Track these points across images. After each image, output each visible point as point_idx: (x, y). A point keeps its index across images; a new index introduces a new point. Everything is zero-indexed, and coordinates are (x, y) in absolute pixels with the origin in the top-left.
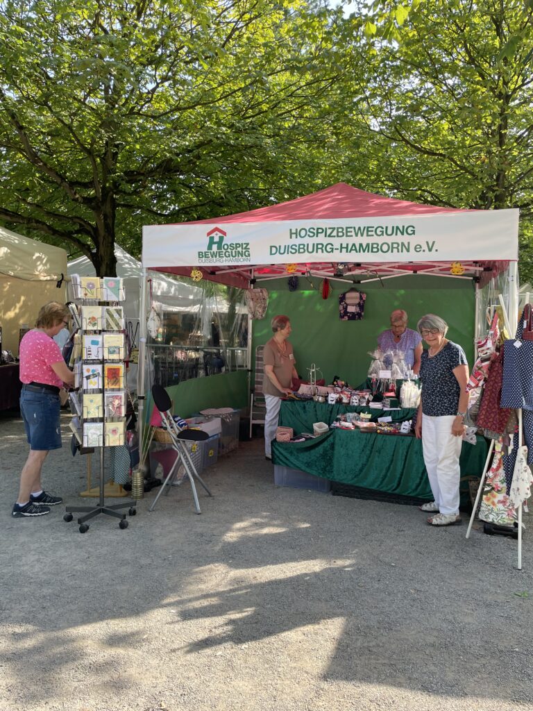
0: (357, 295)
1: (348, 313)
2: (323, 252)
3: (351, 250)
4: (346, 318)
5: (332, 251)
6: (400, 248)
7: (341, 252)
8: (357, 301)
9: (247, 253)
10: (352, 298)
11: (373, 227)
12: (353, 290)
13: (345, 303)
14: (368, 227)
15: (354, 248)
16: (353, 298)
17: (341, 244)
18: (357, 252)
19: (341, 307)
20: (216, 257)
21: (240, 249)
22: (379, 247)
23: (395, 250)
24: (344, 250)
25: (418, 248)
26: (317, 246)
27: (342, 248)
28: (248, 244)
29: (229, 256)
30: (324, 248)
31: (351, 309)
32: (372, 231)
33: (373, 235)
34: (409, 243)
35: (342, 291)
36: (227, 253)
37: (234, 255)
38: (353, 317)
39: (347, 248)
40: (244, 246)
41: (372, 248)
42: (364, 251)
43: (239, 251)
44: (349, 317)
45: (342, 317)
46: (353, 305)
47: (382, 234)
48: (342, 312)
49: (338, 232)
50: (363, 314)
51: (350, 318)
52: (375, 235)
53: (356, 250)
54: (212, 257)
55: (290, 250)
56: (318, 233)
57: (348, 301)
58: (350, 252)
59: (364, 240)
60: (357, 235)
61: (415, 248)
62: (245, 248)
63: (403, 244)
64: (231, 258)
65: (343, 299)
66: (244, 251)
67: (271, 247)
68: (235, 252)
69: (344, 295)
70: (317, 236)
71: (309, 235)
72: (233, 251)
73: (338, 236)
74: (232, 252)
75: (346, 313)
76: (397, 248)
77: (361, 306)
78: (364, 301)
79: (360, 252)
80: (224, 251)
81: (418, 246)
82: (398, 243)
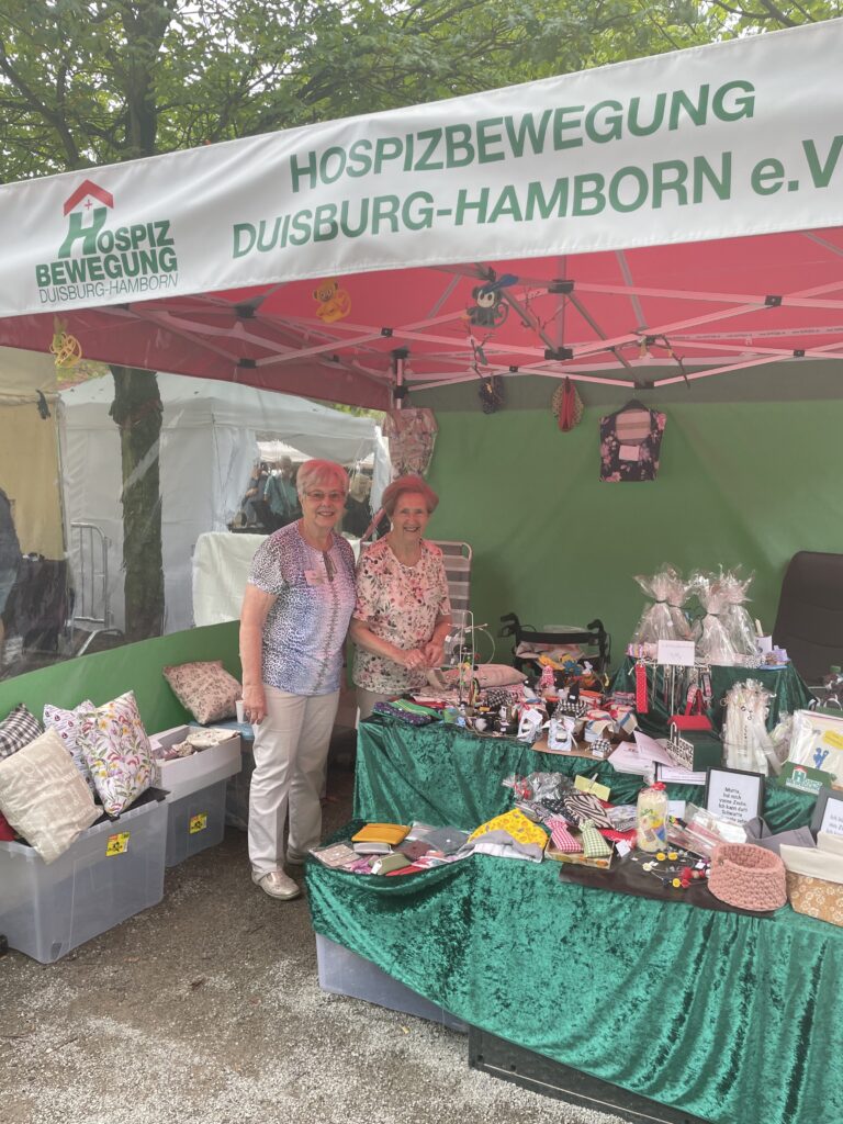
0: (644, 417)
1: (622, 462)
2: (395, 229)
3: (499, 210)
4: (617, 475)
5: (428, 221)
6: (689, 184)
7: (459, 221)
8: (643, 433)
9: (167, 257)
10: (632, 426)
11: (581, 109)
12: (634, 405)
13: (615, 439)
14: (560, 112)
15: (507, 205)
16: (634, 424)
17: (463, 194)
18: (518, 218)
19: (605, 450)
20: (83, 279)
21: (145, 246)
22: (605, 192)
23: (670, 196)
24: (471, 215)
25: (768, 177)
26: (376, 208)
27: (463, 204)
28: (165, 225)
29: (119, 274)
30: (399, 214)
31: (629, 454)
32: (576, 124)
33: (578, 142)
34: (727, 158)
35: (609, 410)
36: (112, 264)
37: (132, 268)
38: (635, 472)
39: (482, 206)
40: (157, 232)
41: (580, 195)
42: (545, 213)
43: (143, 253)
44: (623, 473)
45: (606, 473)
46: (633, 443)
47: (617, 133)
48: (607, 461)
49: (451, 147)
50: (657, 465)
51: (626, 477)
52: (587, 139)
53: (515, 211)
54: (74, 280)
55: (292, 231)
56: (380, 156)
57: (622, 435)
58: (493, 219)
59: (549, 168)
60: (518, 151)
61: (757, 177)
62: (162, 241)
63: (701, 164)
64: (126, 277)
65: (609, 427)
66: (158, 249)
67: (238, 228)
68: (134, 255)
69: (613, 418)
70: (378, 170)
71: (350, 169)
72: (129, 254)
73: (452, 163)
74: (124, 256)
75: (616, 462)
76: (678, 185)
77: (652, 445)
78: (660, 432)
79: (529, 217)
80: (103, 256)
81: (769, 170)
82: (681, 167)
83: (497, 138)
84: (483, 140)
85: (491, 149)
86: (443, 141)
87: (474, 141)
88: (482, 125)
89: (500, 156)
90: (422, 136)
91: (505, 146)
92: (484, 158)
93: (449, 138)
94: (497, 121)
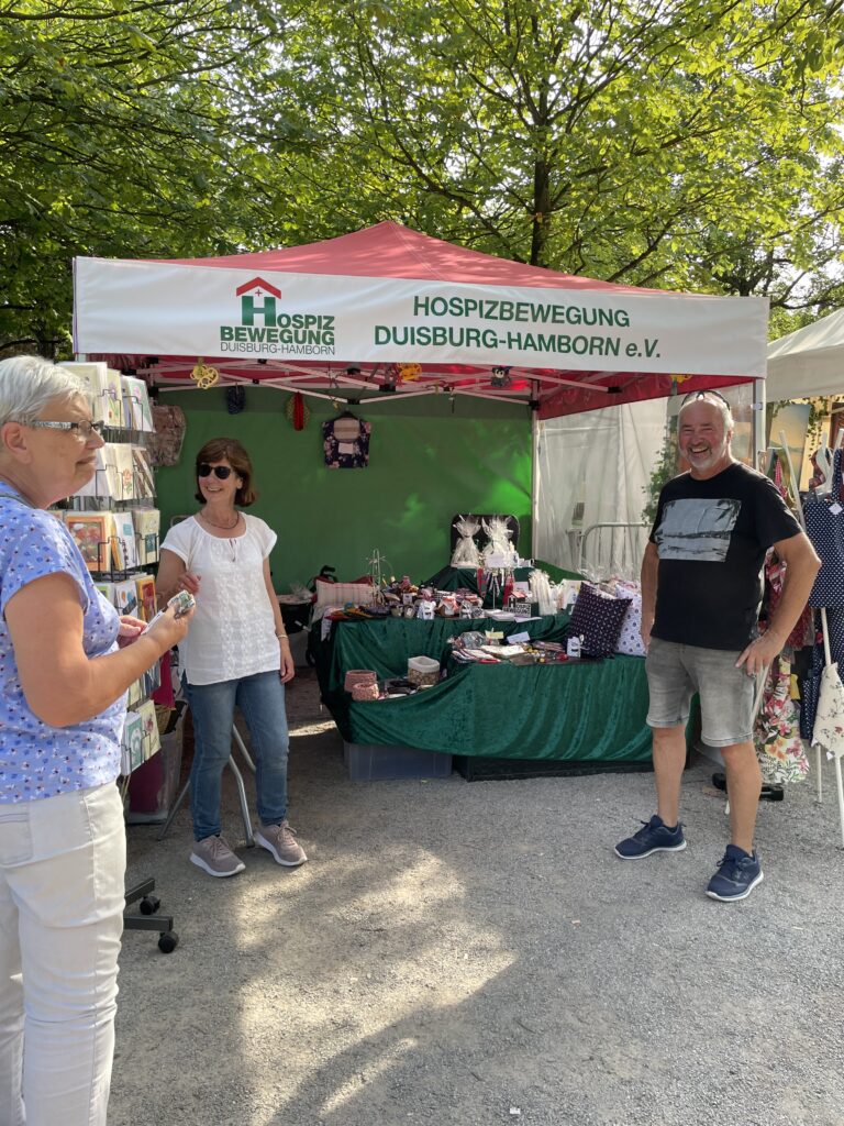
0: (355, 424)
1: (340, 455)
2: (479, 345)
4: (336, 463)
7: (510, 347)
8: (355, 435)
9: (328, 337)
10: (347, 429)
11: (562, 307)
12: (347, 415)
13: (334, 438)
14: (555, 307)
15: (530, 342)
17: (509, 334)
19: (327, 446)
21: (314, 328)
22: (571, 344)
24: (515, 344)
25: (631, 350)
26: (468, 334)
27: (510, 340)
29: (290, 341)
30: (480, 338)
31: (346, 449)
32: (562, 314)
33: (562, 322)
34: (619, 340)
37: (300, 338)
38: (348, 462)
39: (519, 340)
41: (560, 344)
42: (547, 349)
43: (311, 332)
44: (340, 462)
45: (329, 462)
46: (348, 442)
48: (329, 453)
49: (502, 311)
50: (367, 457)
51: (343, 465)
54: (253, 339)
55: (417, 336)
56: (468, 309)
57: (339, 435)
58: (525, 348)
60: (535, 319)
61: (628, 349)
63: (609, 341)
64: (295, 344)
65: (329, 430)
66: (322, 331)
67: (378, 328)
68: (304, 332)
69: (331, 423)
70: (467, 315)
71: (451, 312)
72: (300, 331)
73: (502, 318)
74: (296, 332)
75: (336, 454)
76: (600, 347)
77: (363, 444)
78: (368, 435)
81: (632, 347)
82: (602, 340)
83: (526, 312)
85: (522, 316)
87: (514, 311)
88: (519, 304)
89: (526, 320)
90: (487, 302)
91: (529, 316)
92: (518, 319)
93: (502, 307)
94: (527, 305)
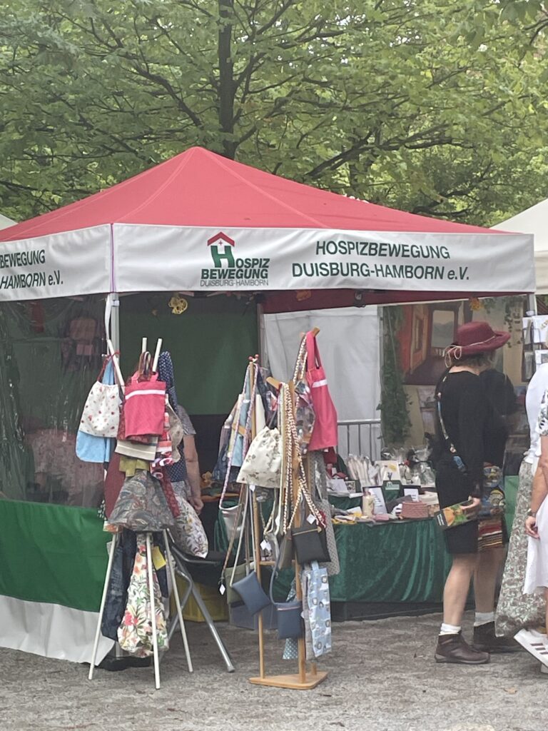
1: (79, 356)
2: (359, 275)
3: (387, 273)
5: (369, 274)
6: (434, 273)
7: (377, 275)
9: (264, 272)
10: (82, 329)
11: (407, 246)
12: (81, 315)
13: (72, 339)
14: (403, 246)
17: (376, 266)
18: (393, 276)
19: (64, 348)
20: (224, 277)
21: (256, 267)
22: (413, 271)
23: (429, 276)
24: (380, 273)
25: (451, 275)
26: (352, 267)
27: (377, 270)
28: (268, 260)
30: (359, 270)
31: (84, 350)
32: (408, 251)
33: (408, 256)
34: (443, 268)
37: (248, 275)
39: (382, 270)
40: (264, 262)
41: (407, 272)
42: (399, 276)
43: (255, 270)
45: (66, 365)
47: (419, 256)
48: (66, 356)
49: (370, 249)
52: (411, 256)
53: (390, 273)
54: (220, 277)
55: (320, 270)
56: (350, 249)
57: (76, 336)
58: (386, 276)
59: (399, 261)
60: (391, 255)
61: (449, 274)
62: (264, 266)
63: (437, 269)
64: (244, 279)
66: (261, 269)
67: (294, 265)
68: (251, 270)
69: (68, 323)
70: (349, 253)
71: (340, 251)
72: (249, 270)
73: (370, 254)
74: (246, 271)
75: (74, 357)
80: (237, 269)
81: (452, 273)
82: (432, 268)
83: (385, 250)
84: (381, 249)
85: (383, 252)
86: (368, 247)
87: (378, 249)
88: (382, 244)
89: (385, 255)
90: (361, 243)
91: (387, 252)
